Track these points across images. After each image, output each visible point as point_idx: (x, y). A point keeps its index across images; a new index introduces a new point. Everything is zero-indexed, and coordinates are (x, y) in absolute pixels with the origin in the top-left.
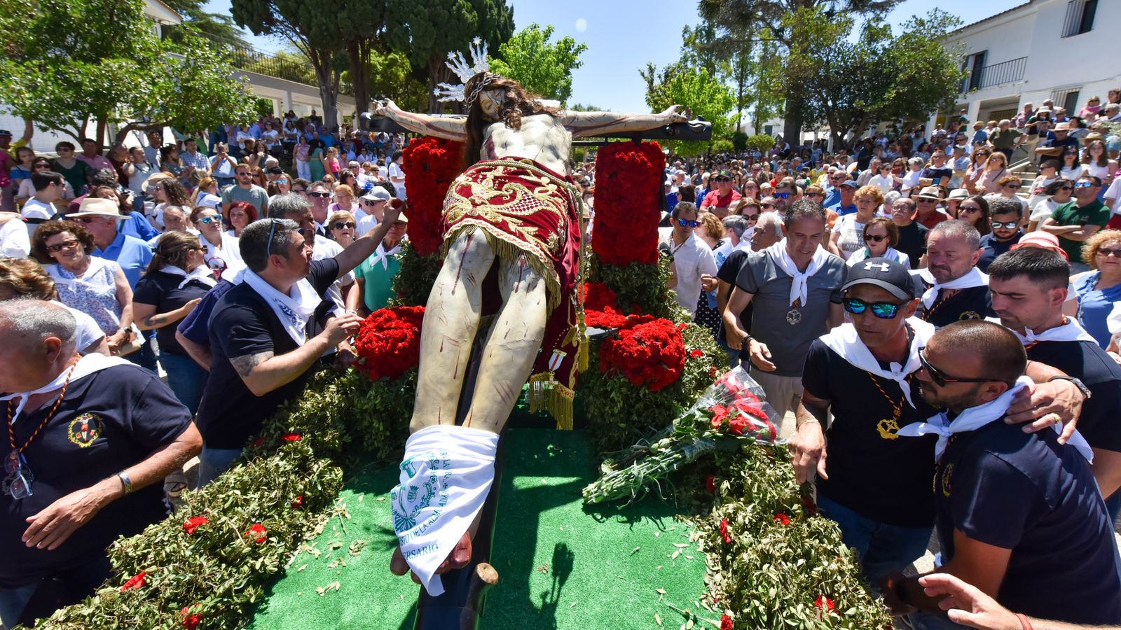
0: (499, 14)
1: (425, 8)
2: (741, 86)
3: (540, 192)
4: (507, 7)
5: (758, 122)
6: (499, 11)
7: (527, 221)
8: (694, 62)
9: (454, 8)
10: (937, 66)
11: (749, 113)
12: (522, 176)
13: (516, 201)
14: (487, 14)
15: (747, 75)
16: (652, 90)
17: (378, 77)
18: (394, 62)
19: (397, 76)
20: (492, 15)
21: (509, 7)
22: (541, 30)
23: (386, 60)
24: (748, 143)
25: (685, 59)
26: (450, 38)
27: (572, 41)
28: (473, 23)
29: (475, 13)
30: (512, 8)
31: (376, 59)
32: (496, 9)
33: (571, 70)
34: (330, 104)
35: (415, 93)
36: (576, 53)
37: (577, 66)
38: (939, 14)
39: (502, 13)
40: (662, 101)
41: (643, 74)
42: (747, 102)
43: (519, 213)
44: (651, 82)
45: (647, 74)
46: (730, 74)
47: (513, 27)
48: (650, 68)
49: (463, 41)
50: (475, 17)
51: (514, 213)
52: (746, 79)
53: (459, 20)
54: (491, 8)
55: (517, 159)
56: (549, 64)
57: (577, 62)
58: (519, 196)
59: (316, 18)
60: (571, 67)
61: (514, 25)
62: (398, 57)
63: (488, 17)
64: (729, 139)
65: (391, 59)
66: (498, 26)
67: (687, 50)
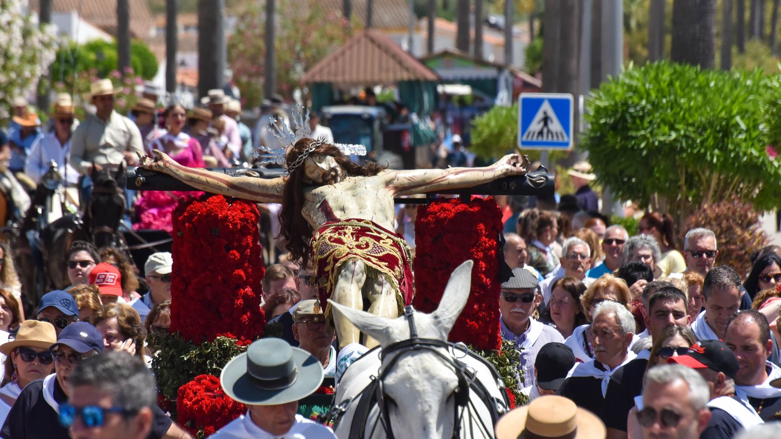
3: (383, 243)
7: (381, 259)
12: (368, 233)
13: (370, 248)
43: (376, 255)
51: (372, 254)
55: (360, 220)
58: (371, 245)
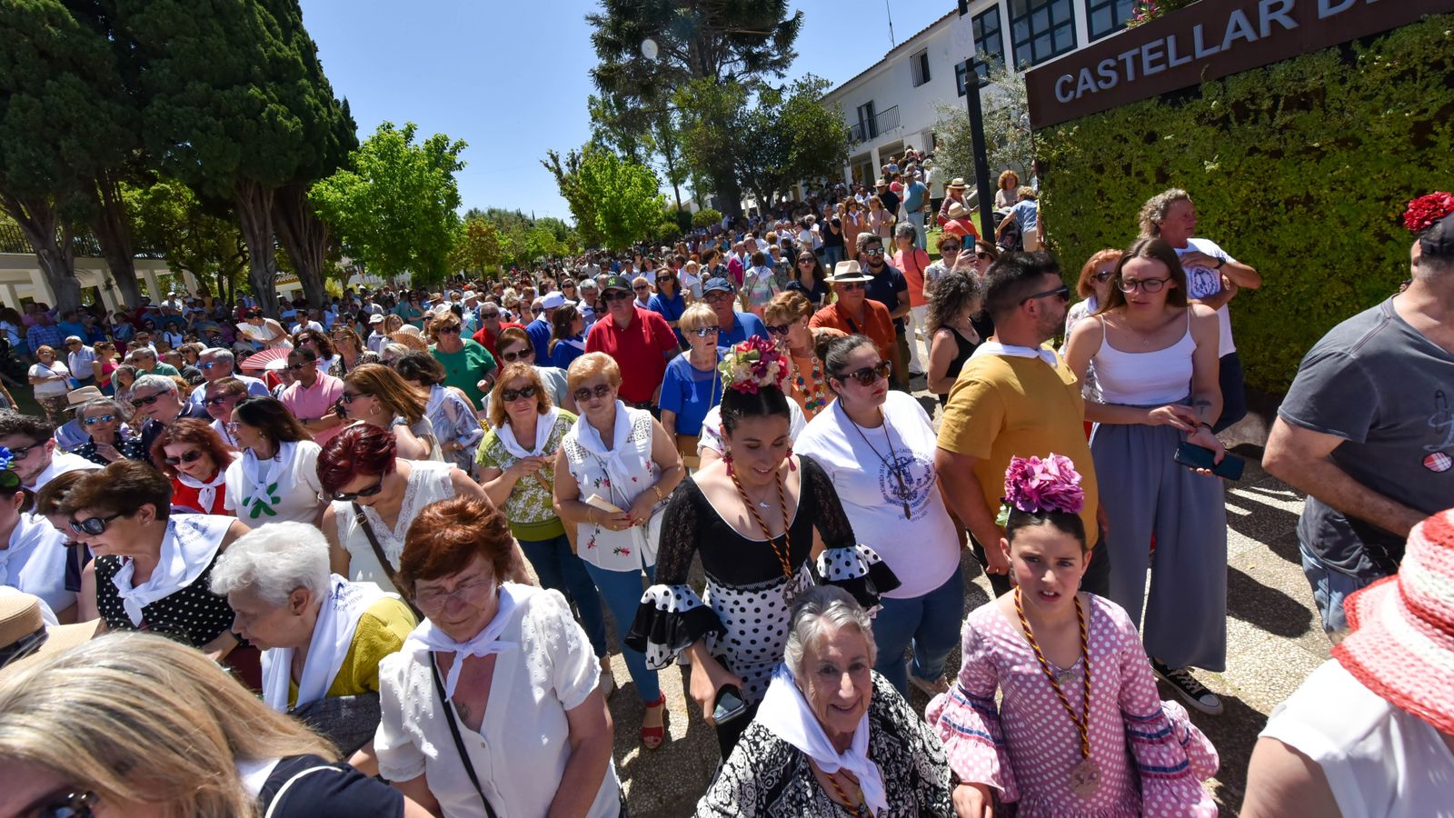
0: (330, 114)
1: (217, 120)
2: (669, 159)
4: (337, 101)
5: (698, 197)
6: (329, 110)
8: (609, 138)
9: (264, 114)
10: (822, 124)
11: (687, 188)
14: (314, 118)
15: (673, 146)
16: (563, 181)
17: (138, 220)
18: (162, 195)
19: (172, 216)
20: (321, 118)
21: (341, 101)
22: (399, 128)
23: (146, 193)
24: (693, 221)
25: (598, 136)
26: (264, 154)
27: (446, 139)
28: (296, 132)
29: (296, 119)
30: (346, 102)
31: (131, 195)
32: (325, 110)
33: (452, 173)
34: (62, 274)
35: (210, 235)
36: (454, 152)
37: (460, 167)
38: (812, 79)
39: (333, 110)
40: (577, 191)
41: (547, 165)
42: (681, 176)
44: (559, 172)
45: (551, 163)
46: (654, 147)
47: (354, 126)
48: (552, 156)
49: (286, 156)
50: (297, 123)
52: (673, 150)
53: (274, 129)
54: (317, 109)
56: (421, 170)
57: (458, 162)
59: (14, 151)
60: (451, 169)
61: (354, 123)
62: (168, 187)
63: (316, 120)
64: (672, 221)
65: (155, 191)
66: (333, 129)
67: (598, 125)
